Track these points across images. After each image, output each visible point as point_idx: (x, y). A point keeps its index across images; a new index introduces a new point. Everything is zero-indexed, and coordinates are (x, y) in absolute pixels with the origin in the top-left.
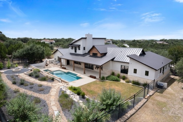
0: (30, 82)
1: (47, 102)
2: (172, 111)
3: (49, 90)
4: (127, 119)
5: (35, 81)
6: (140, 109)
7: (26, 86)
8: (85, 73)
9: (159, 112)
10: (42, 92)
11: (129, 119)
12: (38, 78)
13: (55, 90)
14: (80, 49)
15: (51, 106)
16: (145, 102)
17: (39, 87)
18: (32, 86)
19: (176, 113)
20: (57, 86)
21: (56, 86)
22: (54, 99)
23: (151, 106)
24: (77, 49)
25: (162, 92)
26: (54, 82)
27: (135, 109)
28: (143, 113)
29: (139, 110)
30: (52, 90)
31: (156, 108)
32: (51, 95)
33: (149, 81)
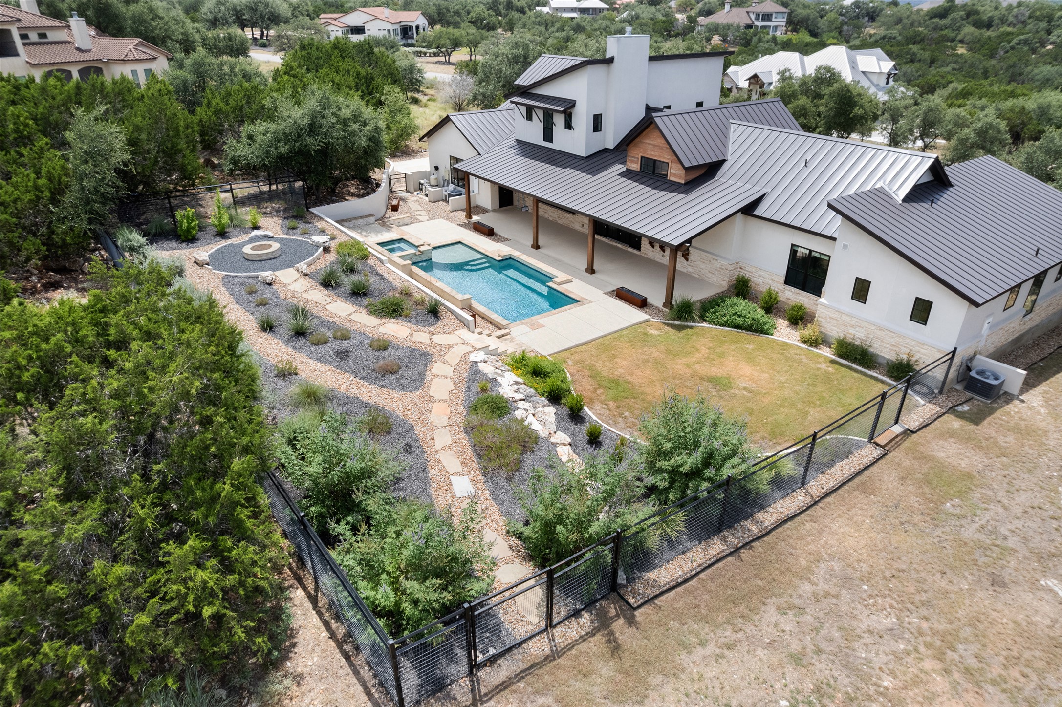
0: (334, 323)
1: (419, 430)
2: (983, 522)
3: (421, 369)
4: (758, 538)
5: (355, 317)
6: (833, 495)
7: (317, 343)
8: (591, 270)
9: (917, 518)
10: (393, 377)
11: (765, 539)
12: (365, 301)
13: (449, 371)
14: (574, 123)
15: (437, 452)
16: (866, 461)
17: (377, 354)
18: (346, 344)
19: (1004, 530)
20: (455, 349)
21: (449, 347)
22: (445, 421)
23: (891, 486)
24: (559, 121)
25: (976, 418)
26: (440, 324)
27: (807, 493)
28: (839, 516)
29: (829, 499)
30: (434, 371)
31: (913, 500)
32: (431, 399)
33: (923, 351)
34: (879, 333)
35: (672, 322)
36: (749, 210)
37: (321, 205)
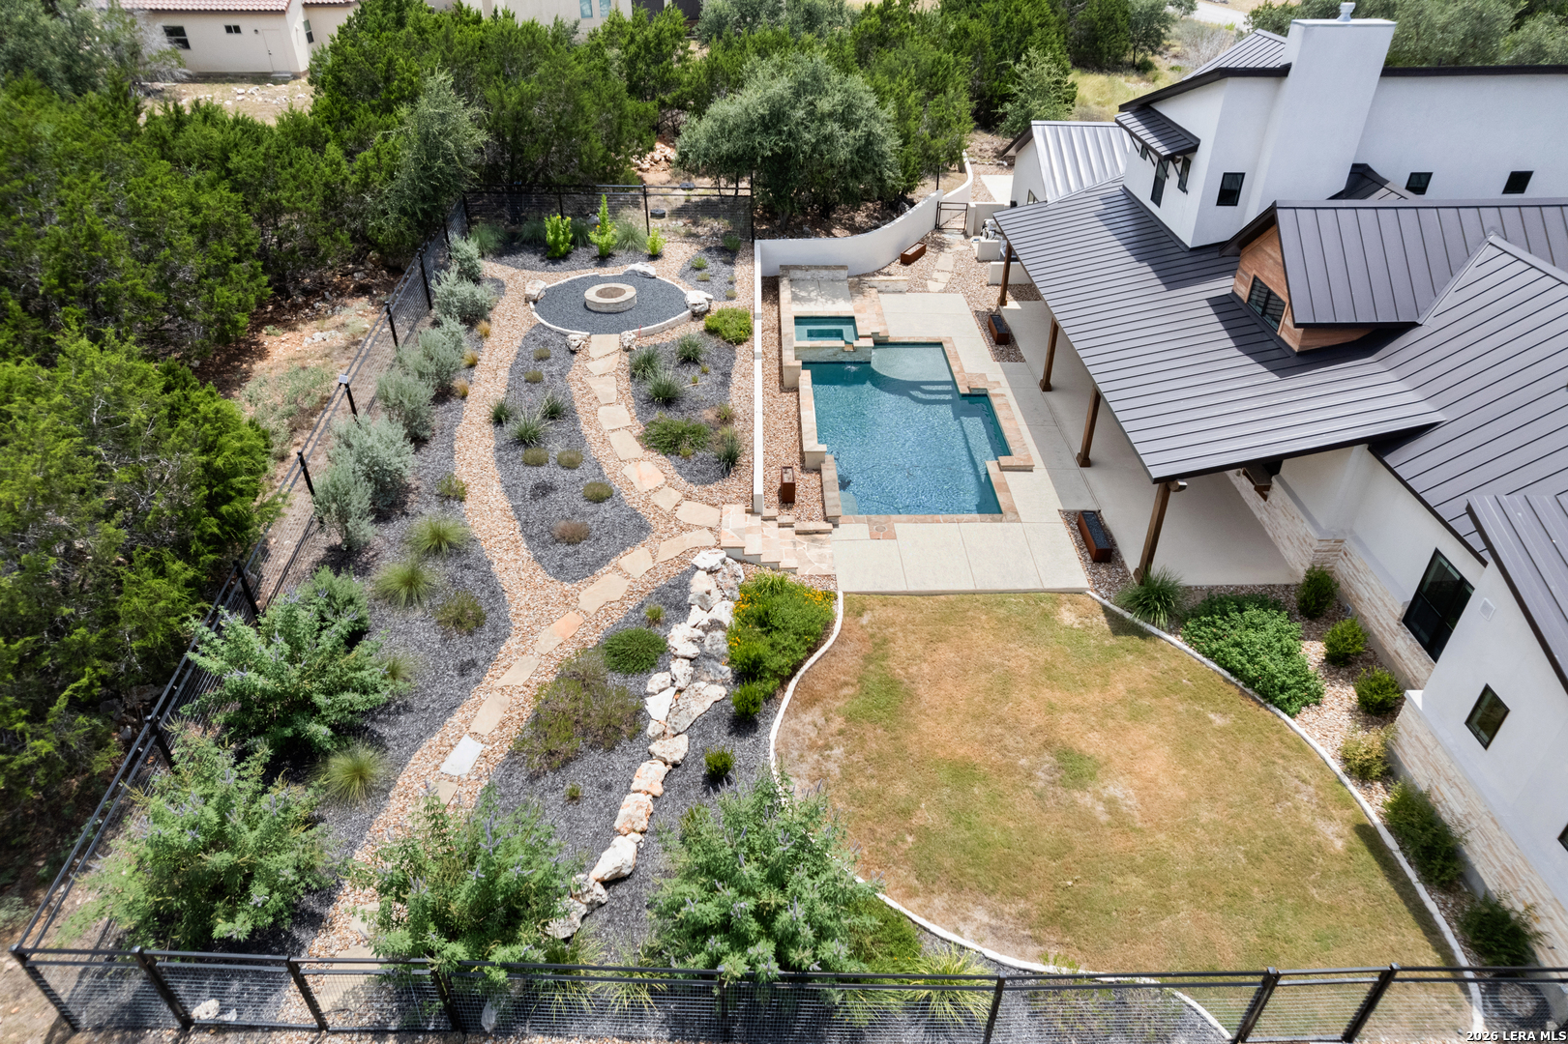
0: (583, 437)
3: (612, 550)
5: (617, 436)
7: (530, 462)
8: (1083, 459)
10: (564, 550)
12: (658, 414)
13: (643, 567)
14: (1191, 182)
15: (490, 690)
17: (582, 504)
18: (561, 476)
20: (692, 534)
21: (684, 529)
22: (552, 646)
24: (1174, 172)
26: (715, 485)
30: (625, 560)
32: (573, 604)
35: (1117, 609)
36: (1382, 445)
37: (774, 238)
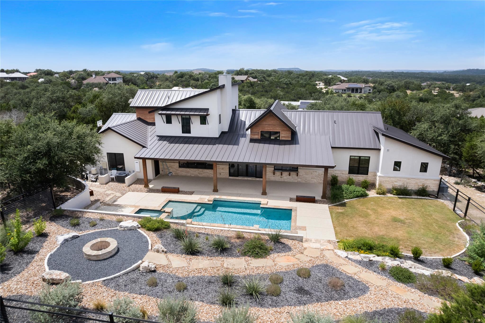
8: (265, 193)
10: (347, 288)
13: (353, 268)
14: (208, 121)
18: (290, 284)
20: (327, 255)
24: (196, 121)
26: (291, 246)
32: (384, 288)
33: (428, 182)
34: (408, 181)
